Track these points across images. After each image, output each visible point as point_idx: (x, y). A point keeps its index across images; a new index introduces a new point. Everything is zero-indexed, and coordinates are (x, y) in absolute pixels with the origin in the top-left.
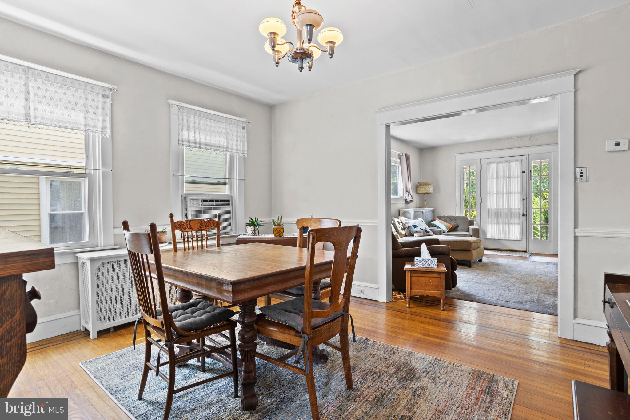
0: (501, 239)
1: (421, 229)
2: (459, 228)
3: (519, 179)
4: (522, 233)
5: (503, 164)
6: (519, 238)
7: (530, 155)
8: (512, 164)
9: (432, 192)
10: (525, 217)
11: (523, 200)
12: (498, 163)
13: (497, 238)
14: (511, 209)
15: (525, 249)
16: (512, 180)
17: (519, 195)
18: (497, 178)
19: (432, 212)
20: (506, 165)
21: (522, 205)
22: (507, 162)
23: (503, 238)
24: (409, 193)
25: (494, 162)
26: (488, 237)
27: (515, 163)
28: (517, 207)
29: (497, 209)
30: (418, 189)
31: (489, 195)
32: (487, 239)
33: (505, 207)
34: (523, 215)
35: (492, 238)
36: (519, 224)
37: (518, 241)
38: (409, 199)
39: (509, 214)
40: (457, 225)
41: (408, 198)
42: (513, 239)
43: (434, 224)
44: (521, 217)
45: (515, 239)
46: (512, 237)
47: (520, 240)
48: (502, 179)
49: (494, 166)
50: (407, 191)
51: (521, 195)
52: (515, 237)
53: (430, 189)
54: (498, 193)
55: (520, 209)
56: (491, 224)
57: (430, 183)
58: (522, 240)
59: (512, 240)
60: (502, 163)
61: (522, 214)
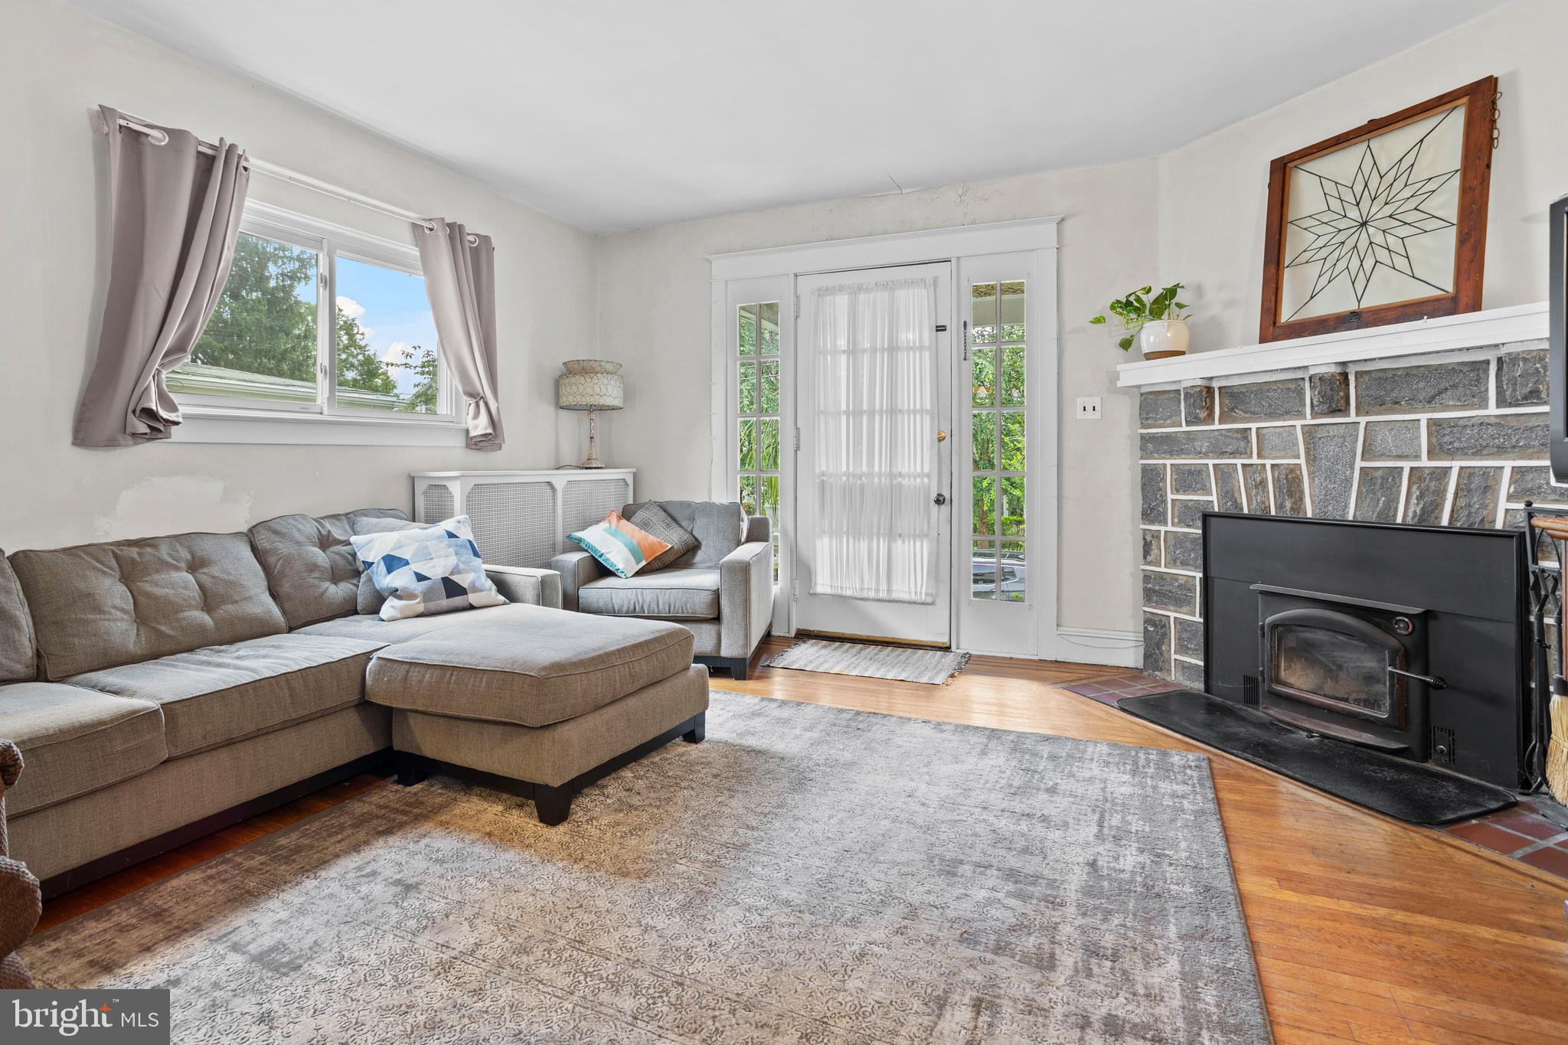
0: (865, 594)
1: (421, 578)
2: (700, 556)
3: (927, 355)
4: (934, 573)
5: (871, 295)
6: (927, 594)
7: (962, 260)
8: (902, 294)
9: (617, 403)
10: (945, 508)
11: (940, 440)
12: (857, 290)
13: (849, 593)
14: (900, 474)
15: (943, 640)
16: (902, 356)
17: (927, 419)
18: (853, 351)
19: (627, 484)
20: (883, 296)
21: (935, 459)
22: (885, 286)
23: (872, 594)
24: (482, 404)
25: (841, 289)
26: (820, 589)
27: (911, 291)
28: (919, 470)
29: (847, 474)
30: (563, 390)
31: (822, 418)
32: (815, 594)
33: (876, 469)
34: (940, 500)
35: (834, 592)
36: (926, 536)
37: (923, 604)
38: (476, 427)
39: (892, 496)
40: (691, 540)
41: (476, 422)
42: (906, 597)
43: (580, 540)
44: (935, 507)
45: (913, 597)
46: (901, 591)
47: (929, 600)
48: (866, 357)
49: (842, 301)
50: (471, 395)
51: (932, 419)
52: (913, 590)
53: (609, 392)
54: (855, 413)
55: (928, 476)
56: (831, 538)
57: (609, 367)
58: (937, 600)
59: (901, 602)
60: (868, 290)
61: (934, 496)
